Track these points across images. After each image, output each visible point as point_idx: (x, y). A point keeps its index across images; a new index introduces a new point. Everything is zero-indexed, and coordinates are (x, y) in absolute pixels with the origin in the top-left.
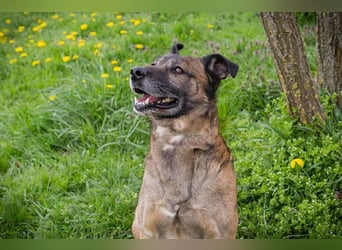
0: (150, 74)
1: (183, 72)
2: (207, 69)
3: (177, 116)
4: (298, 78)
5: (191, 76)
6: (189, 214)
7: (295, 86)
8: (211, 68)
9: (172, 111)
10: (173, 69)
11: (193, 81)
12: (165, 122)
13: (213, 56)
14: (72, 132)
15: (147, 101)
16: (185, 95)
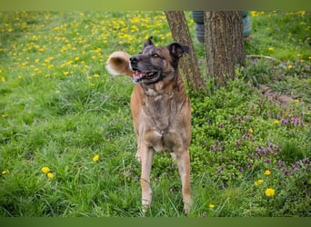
0: (141, 59)
1: (158, 56)
2: (171, 53)
3: (157, 82)
4: (191, 66)
5: (163, 58)
6: (168, 135)
7: (189, 70)
8: (173, 51)
9: (154, 79)
10: (153, 55)
11: (164, 61)
12: (152, 86)
13: (173, 44)
14: (69, 104)
15: (141, 75)
16: (161, 69)
